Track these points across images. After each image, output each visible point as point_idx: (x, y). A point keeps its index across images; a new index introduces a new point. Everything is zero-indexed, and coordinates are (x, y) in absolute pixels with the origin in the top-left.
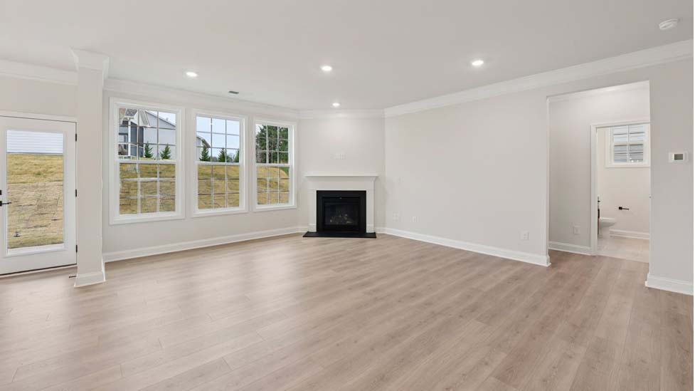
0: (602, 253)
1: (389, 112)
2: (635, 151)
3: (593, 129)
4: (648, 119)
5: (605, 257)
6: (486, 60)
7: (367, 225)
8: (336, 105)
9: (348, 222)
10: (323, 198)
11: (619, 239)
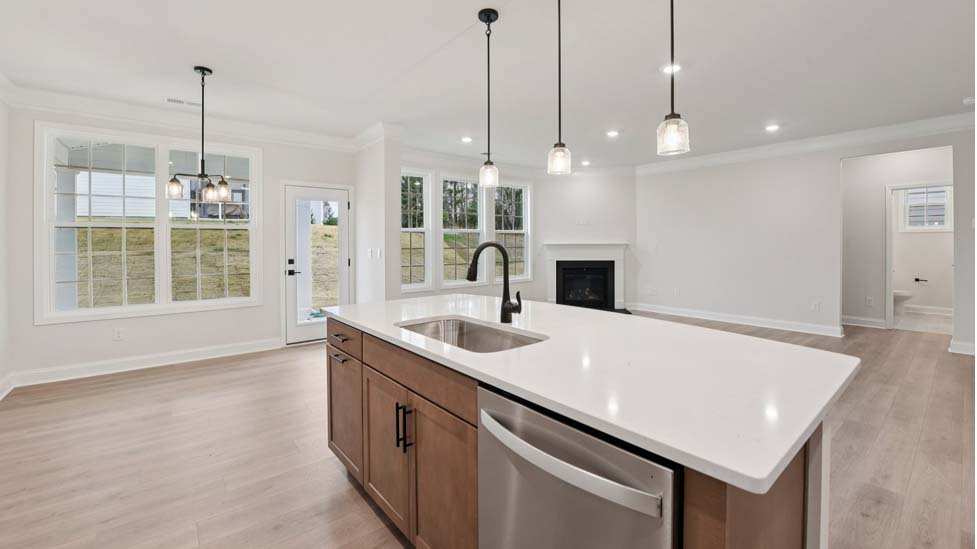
0: (898, 327)
1: (641, 171)
2: (936, 213)
3: (889, 191)
4: (951, 180)
5: (903, 331)
6: (780, 125)
7: (616, 300)
8: (586, 163)
9: (591, 297)
10: (565, 269)
11: (916, 315)
